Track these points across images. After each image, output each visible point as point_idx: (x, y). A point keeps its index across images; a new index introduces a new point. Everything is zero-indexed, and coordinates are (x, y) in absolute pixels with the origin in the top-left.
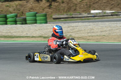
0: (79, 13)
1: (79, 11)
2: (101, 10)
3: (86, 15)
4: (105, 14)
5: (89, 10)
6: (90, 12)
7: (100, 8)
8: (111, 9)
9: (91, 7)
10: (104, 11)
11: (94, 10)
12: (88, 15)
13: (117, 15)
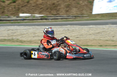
0: (8, 16)
1: (7, 13)
2: (30, 14)
3: (15, 18)
4: (34, 17)
5: (18, 13)
6: (19, 15)
7: (29, 12)
8: (40, 13)
9: (20, 11)
10: (33, 15)
11: (23, 13)
12: (17, 18)
13: (46, 19)
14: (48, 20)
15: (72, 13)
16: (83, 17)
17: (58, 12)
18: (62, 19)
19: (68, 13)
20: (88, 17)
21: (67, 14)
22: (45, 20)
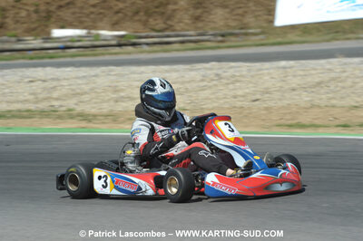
0: (15, 36)
1: (15, 29)
2: (85, 28)
3: (37, 43)
4: (97, 40)
5: (47, 26)
6: (49, 33)
7: (81, 22)
8: (114, 26)
9: (53, 19)
10: (94, 32)
11: (62, 27)
12: (44, 42)
13: (134, 45)
14: (138, 49)
15: (212, 25)
16: (246, 34)
17: (169, 22)
18: (182, 42)
19: (200, 25)
20: (262, 37)
21: (197, 28)
22: (130, 48)
